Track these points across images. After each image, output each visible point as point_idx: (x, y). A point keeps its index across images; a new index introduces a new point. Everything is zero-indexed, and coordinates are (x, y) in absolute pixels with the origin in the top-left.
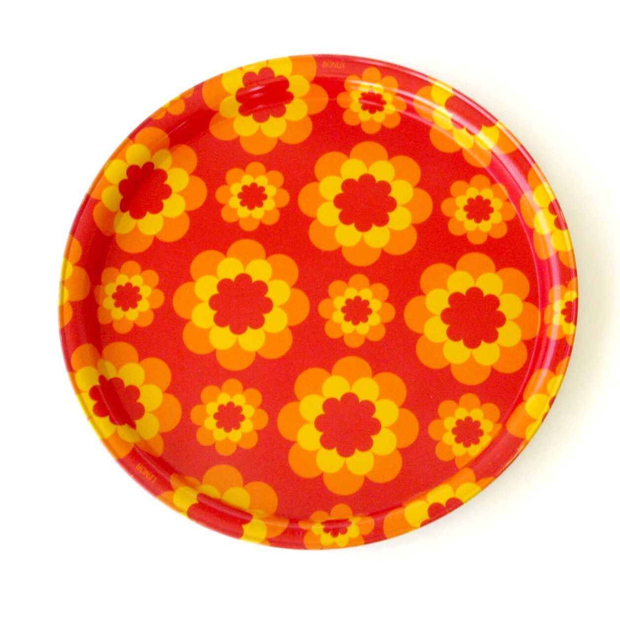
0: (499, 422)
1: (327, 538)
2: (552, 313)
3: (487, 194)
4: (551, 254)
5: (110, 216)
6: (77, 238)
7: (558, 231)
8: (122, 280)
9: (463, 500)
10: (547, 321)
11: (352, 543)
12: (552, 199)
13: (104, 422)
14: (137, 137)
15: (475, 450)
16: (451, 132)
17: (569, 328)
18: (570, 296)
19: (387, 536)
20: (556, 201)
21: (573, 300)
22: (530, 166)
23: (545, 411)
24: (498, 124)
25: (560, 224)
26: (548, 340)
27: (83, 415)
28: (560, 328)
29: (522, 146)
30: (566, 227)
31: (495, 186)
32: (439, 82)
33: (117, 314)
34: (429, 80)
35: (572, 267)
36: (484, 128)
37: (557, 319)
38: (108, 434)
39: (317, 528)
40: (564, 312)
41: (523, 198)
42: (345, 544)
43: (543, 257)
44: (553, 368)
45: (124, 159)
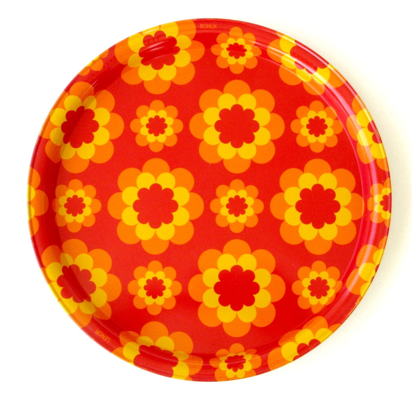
0: (339, 279)
1: (230, 372)
2: (373, 204)
3: (322, 115)
4: (371, 161)
5: (57, 149)
6: (36, 169)
7: (375, 144)
8: (70, 193)
9: (320, 340)
10: (370, 209)
11: (248, 375)
12: (370, 120)
13: (70, 302)
14: (71, 90)
15: (324, 301)
16: (294, 70)
17: (386, 215)
18: (386, 191)
19: (270, 368)
20: (373, 122)
21: (388, 194)
22: (353, 97)
23: (373, 275)
24: (329, 66)
25: (377, 139)
26: (371, 223)
27: (55, 299)
28: (380, 215)
29: (347, 82)
30: (381, 142)
31: (327, 108)
32: (286, 36)
33: (69, 218)
34: (278, 35)
35: (386, 170)
36: (319, 69)
37: (377, 208)
38: (73, 311)
39: (223, 366)
40: (382, 203)
41: (348, 119)
42: (243, 376)
43: (365, 162)
44: (376, 244)
45: (63, 107)
